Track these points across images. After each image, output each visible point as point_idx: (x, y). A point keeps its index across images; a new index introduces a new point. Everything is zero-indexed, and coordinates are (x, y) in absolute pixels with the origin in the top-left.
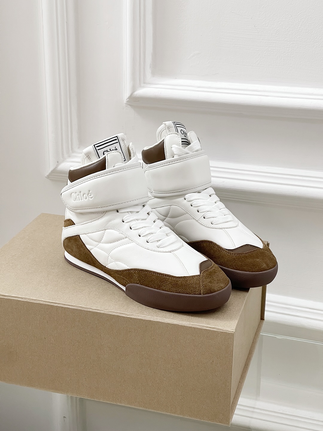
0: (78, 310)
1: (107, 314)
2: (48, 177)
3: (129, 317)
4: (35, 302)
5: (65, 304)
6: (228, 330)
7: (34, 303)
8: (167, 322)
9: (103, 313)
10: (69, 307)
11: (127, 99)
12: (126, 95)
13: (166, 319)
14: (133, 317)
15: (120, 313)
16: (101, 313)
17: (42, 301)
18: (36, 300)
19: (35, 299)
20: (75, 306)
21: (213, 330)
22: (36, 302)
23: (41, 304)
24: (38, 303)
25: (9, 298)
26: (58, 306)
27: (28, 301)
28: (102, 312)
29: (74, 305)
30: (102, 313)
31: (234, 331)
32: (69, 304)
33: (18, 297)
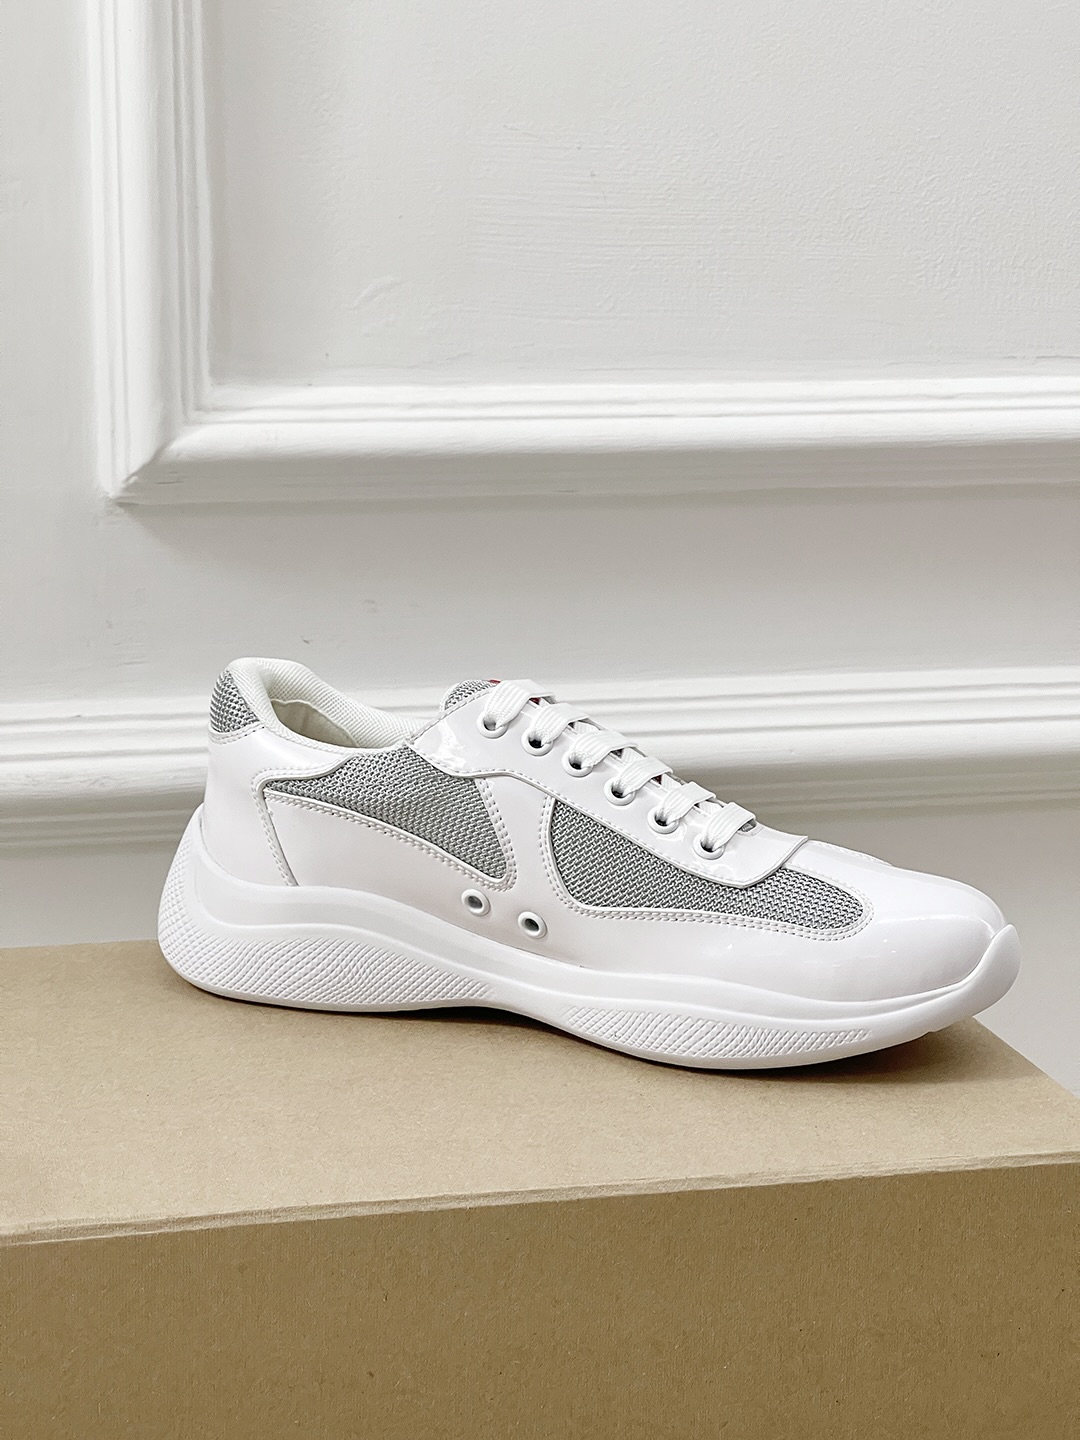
1: (653, 1195)
3: (741, 1185)
10: (483, 1203)
14: (756, 1185)
15: (702, 1179)
16: (625, 1197)
17: (362, 1204)
19: (328, 1203)
20: (510, 1194)
25: (211, 1225)
28: (631, 1193)
30: (630, 1196)
32: (483, 1192)
33: (252, 1214)
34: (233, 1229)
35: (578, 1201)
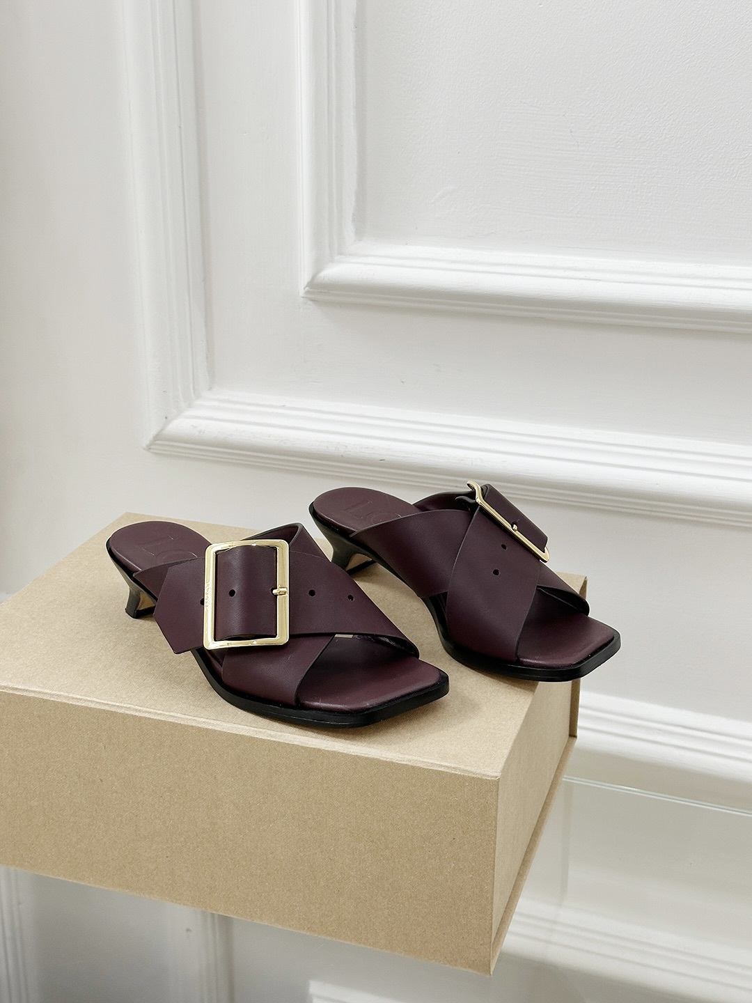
0: (168, 722)
2: (149, 448)
3: (274, 739)
4: (78, 704)
5: (140, 708)
6: (485, 773)
7: (76, 705)
8: (356, 754)
9: (220, 731)
10: (147, 715)
11: (304, 288)
12: (304, 278)
13: (353, 746)
14: (282, 741)
17: (94, 701)
18: (81, 699)
19: (78, 697)
20: (161, 714)
21: (453, 772)
22: (80, 704)
23: (90, 709)
24: (86, 707)
25: (25, 694)
26: (127, 714)
28: (218, 729)
29: (160, 712)
31: (498, 774)
32: (148, 710)
33: (44, 693)
34: (34, 698)
35: (192, 726)
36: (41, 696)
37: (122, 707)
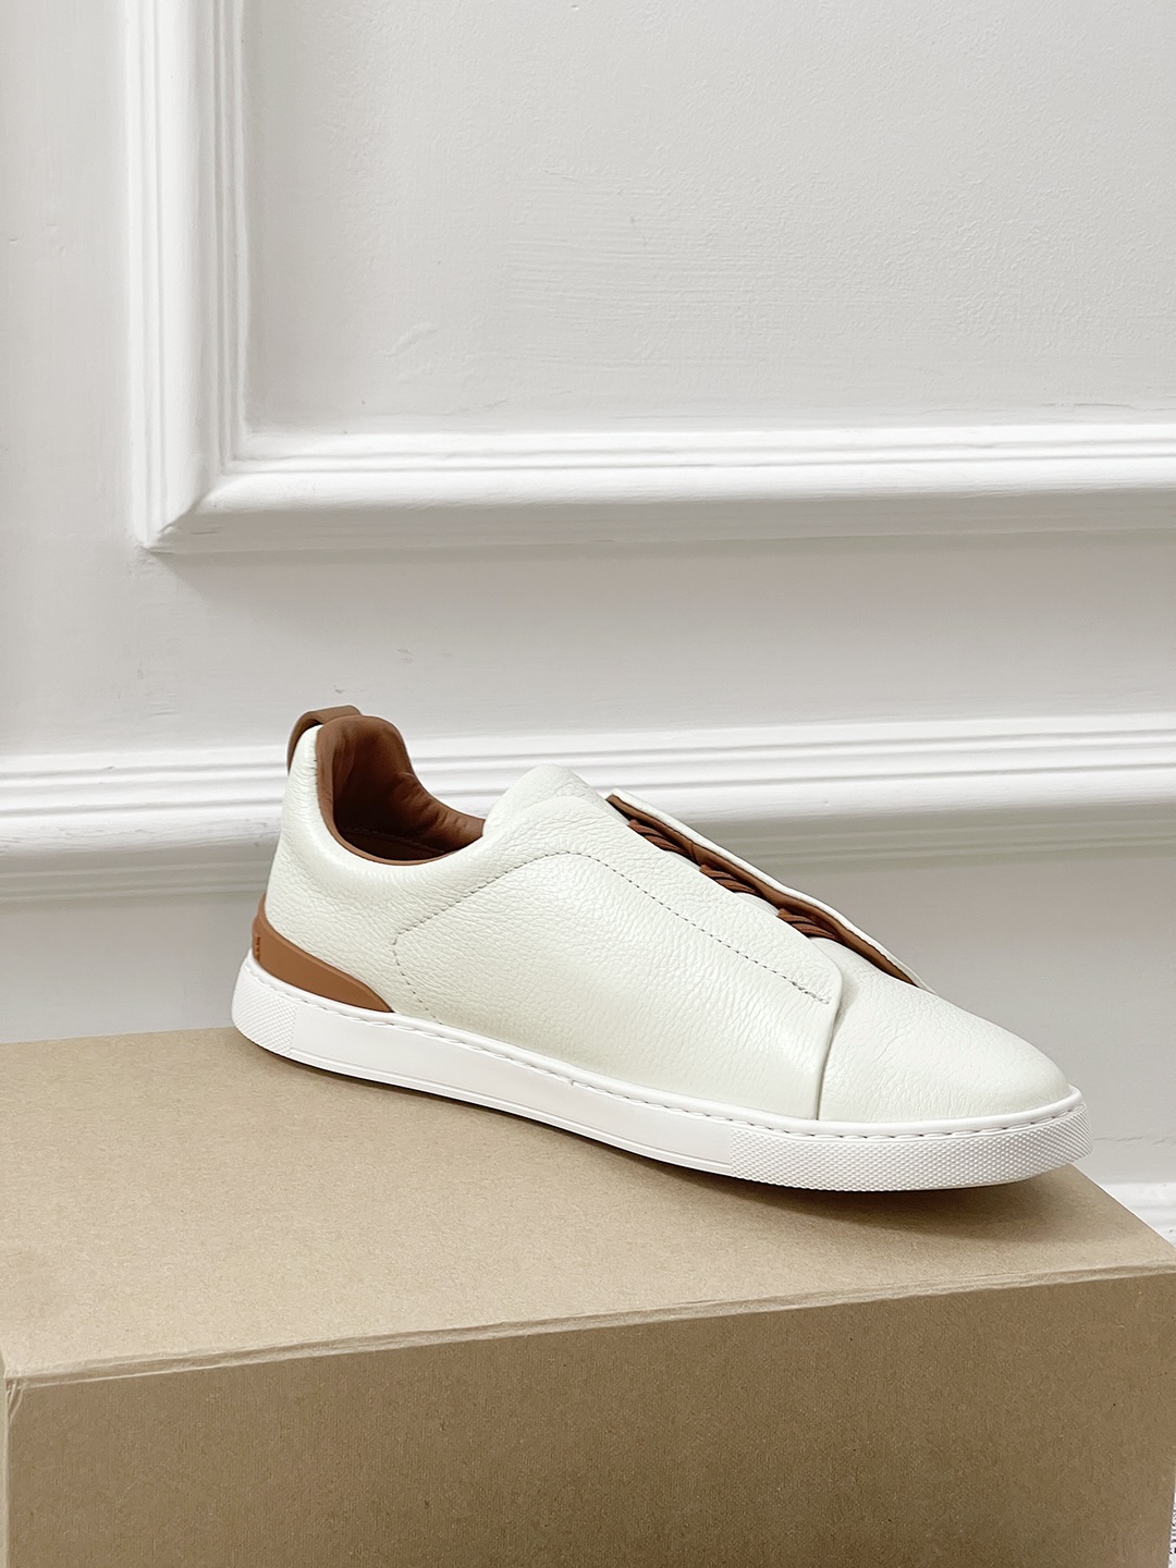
0: (585, 1331)
4: (391, 1347)
5: (526, 1319)
7: (386, 1351)
11: (163, 530)
18: (393, 1336)
20: (567, 1319)
21: (1117, 1277)
22: (396, 1347)
24: (409, 1349)
26: (501, 1339)
27: (361, 1349)
35: (635, 1326)
36: (305, 1354)
37: (485, 1328)
